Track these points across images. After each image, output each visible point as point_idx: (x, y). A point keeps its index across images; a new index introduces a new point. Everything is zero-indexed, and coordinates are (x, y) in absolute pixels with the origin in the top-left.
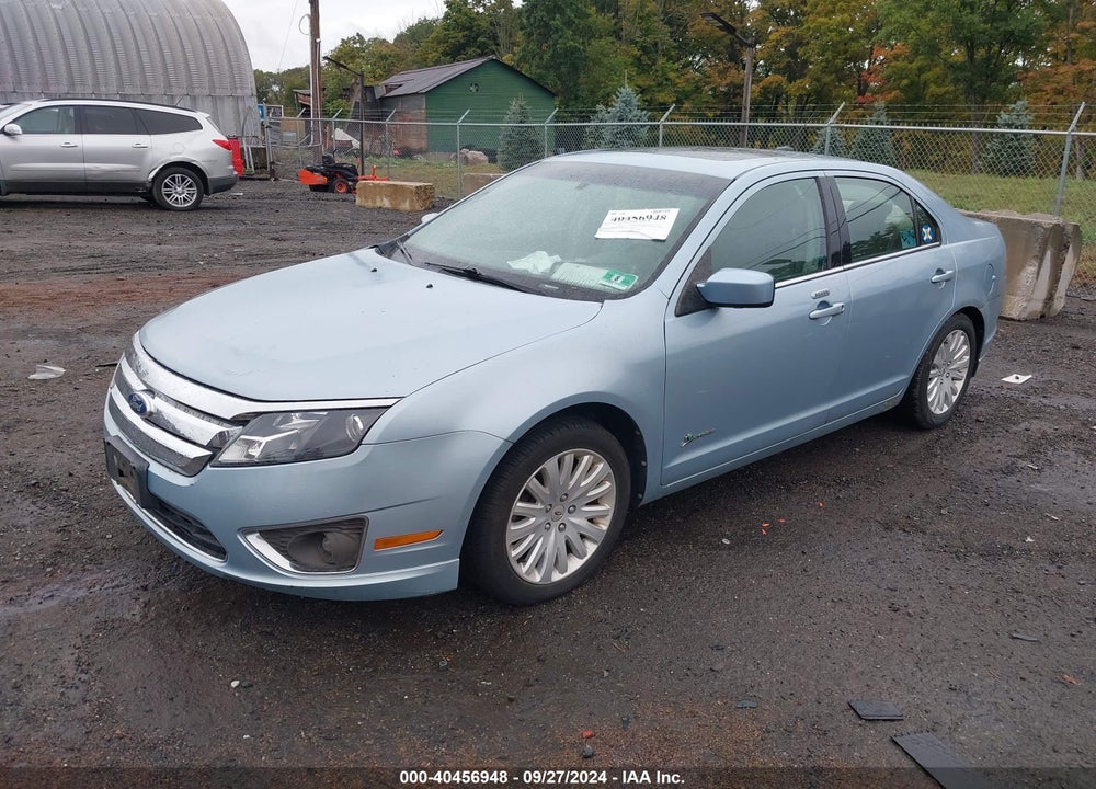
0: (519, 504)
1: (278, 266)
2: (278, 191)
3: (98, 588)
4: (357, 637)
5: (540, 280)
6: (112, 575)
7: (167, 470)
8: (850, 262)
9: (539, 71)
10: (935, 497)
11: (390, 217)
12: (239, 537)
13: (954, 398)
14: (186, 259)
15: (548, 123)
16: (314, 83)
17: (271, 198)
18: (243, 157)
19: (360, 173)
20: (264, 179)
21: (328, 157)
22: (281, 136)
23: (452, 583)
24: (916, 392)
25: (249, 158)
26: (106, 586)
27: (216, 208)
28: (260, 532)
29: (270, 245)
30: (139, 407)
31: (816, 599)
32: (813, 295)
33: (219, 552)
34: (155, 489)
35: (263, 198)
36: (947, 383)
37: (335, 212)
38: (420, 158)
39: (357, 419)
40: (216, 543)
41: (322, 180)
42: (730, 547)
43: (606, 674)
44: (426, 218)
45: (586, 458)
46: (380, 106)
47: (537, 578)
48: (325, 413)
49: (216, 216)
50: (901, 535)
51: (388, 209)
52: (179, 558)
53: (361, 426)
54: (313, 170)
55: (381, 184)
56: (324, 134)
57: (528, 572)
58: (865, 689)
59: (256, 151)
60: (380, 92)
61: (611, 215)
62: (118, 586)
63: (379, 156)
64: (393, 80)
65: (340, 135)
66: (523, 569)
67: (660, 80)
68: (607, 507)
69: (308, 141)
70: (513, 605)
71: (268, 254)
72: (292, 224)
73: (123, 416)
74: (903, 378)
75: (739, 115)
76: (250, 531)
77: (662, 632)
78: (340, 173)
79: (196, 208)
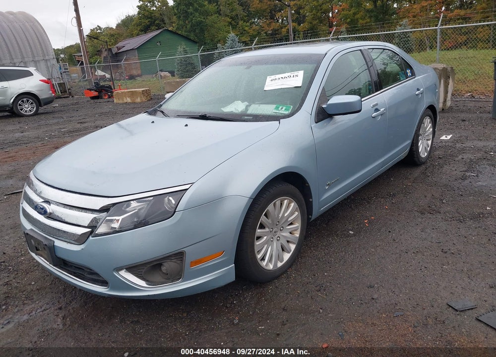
0: (259, 231)
1: (86, 134)
2: (75, 101)
3: (34, 313)
4: (185, 315)
5: (240, 115)
6: (40, 304)
7: (66, 243)
8: (382, 89)
9: (186, 33)
10: (437, 195)
11: (132, 106)
12: (114, 273)
13: (429, 149)
14: (38, 138)
15: (199, 54)
16: (83, 49)
17: (73, 105)
18: (54, 88)
19: (113, 88)
20: (66, 97)
21: (97, 82)
22: (71, 77)
23: (232, 278)
24: (414, 148)
25: (58, 88)
26: (39, 311)
27: (46, 113)
28: (126, 269)
29: (79, 126)
30: (43, 212)
31: (406, 253)
32: (372, 106)
33: (104, 283)
34: (60, 254)
35: (68, 105)
36: (425, 142)
37: (106, 107)
38: (138, 78)
39: (171, 198)
40: (101, 279)
41: (95, 94)
42: (354, 235)
43: (321, 311)
44: (168, 96)
45: (286, 201)
46: (117, 57)
47: (271, 267)
48: (152, 198)
49: (48, 116)
50: (430, 216)
51: (130, 103)
52: (75, 288)
53: (173, 202)
54: (90, 90)
55: (124, 92)
56: (92, 73)
57: (267, 265)
58: (451, 295)
59: (60, 85)
60: (115, 50)
61: (269, 79)
62: (45, 310)
63: (120, 80)
64: (120, 44)
65: (100, 73)
66: (264, 264)
67: (241, 31)
68: (298, 225)
69: (85, 77)
70: (260, 283)
71: (78, 130)
72: (86, 115)
73: (32, 218)
74: (409, 142)
75: (289, 39)
76: (121, 269)
77: (340, 284)
78: (104, 90)
79: (36, 114)
